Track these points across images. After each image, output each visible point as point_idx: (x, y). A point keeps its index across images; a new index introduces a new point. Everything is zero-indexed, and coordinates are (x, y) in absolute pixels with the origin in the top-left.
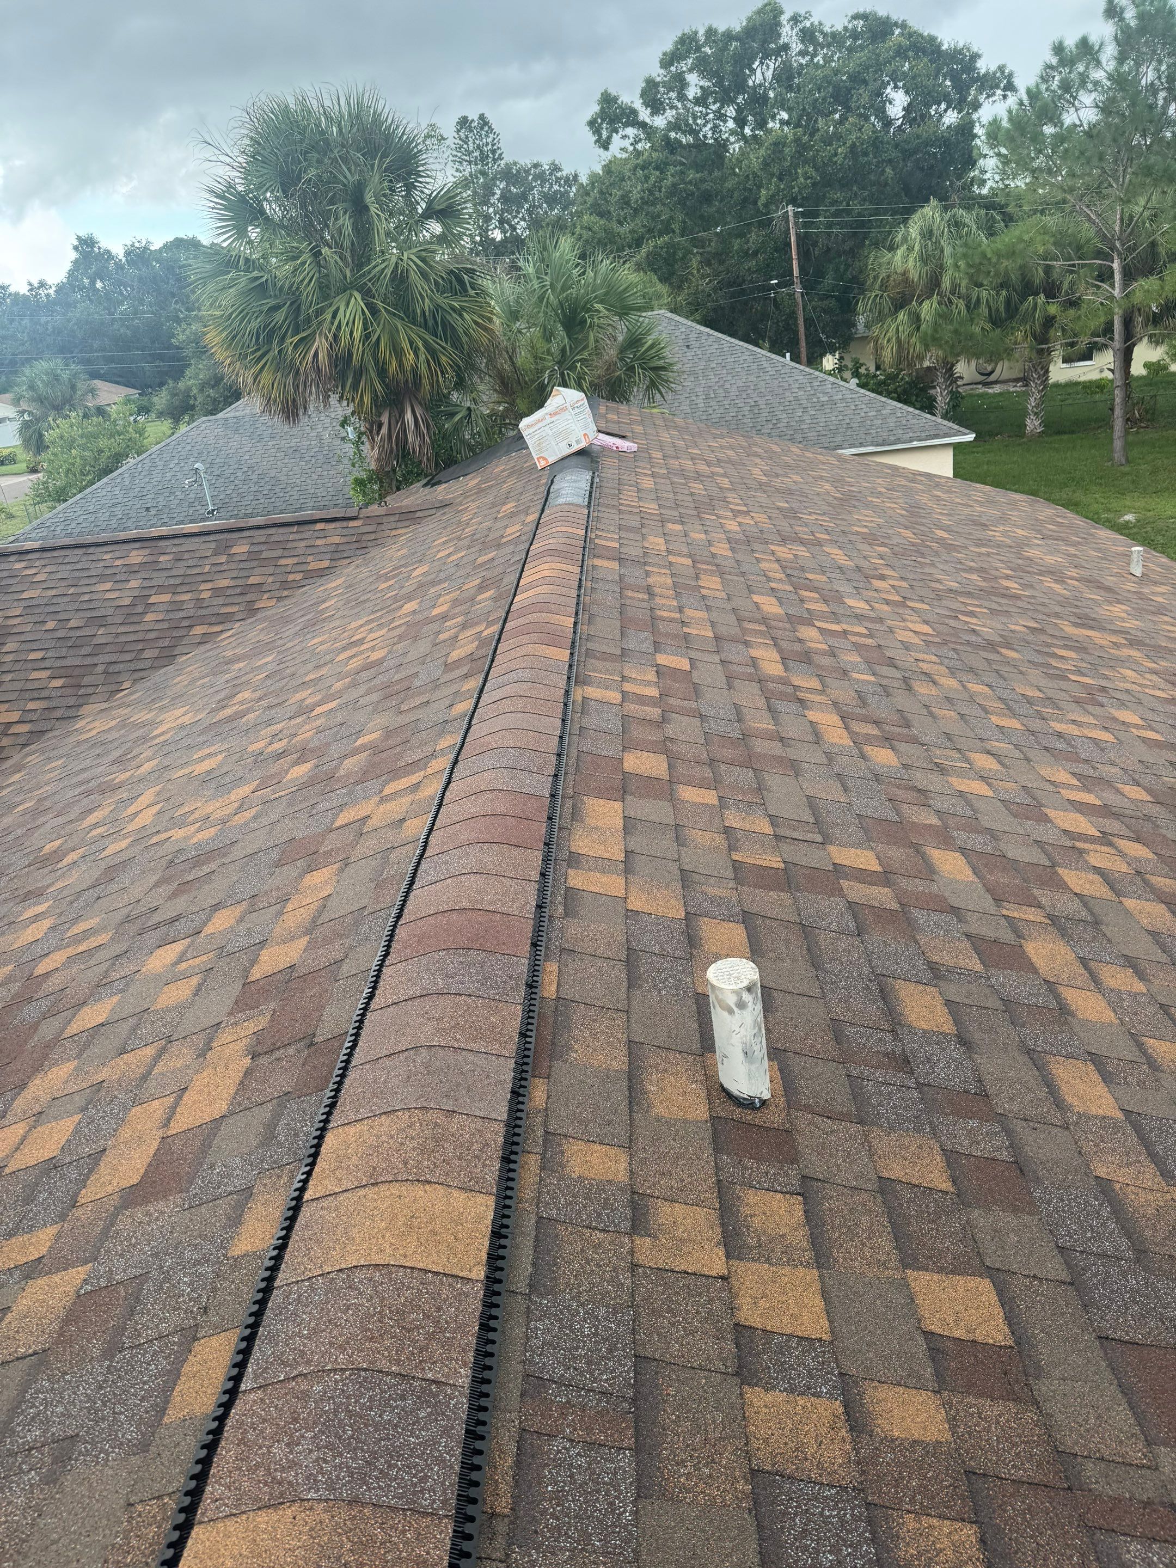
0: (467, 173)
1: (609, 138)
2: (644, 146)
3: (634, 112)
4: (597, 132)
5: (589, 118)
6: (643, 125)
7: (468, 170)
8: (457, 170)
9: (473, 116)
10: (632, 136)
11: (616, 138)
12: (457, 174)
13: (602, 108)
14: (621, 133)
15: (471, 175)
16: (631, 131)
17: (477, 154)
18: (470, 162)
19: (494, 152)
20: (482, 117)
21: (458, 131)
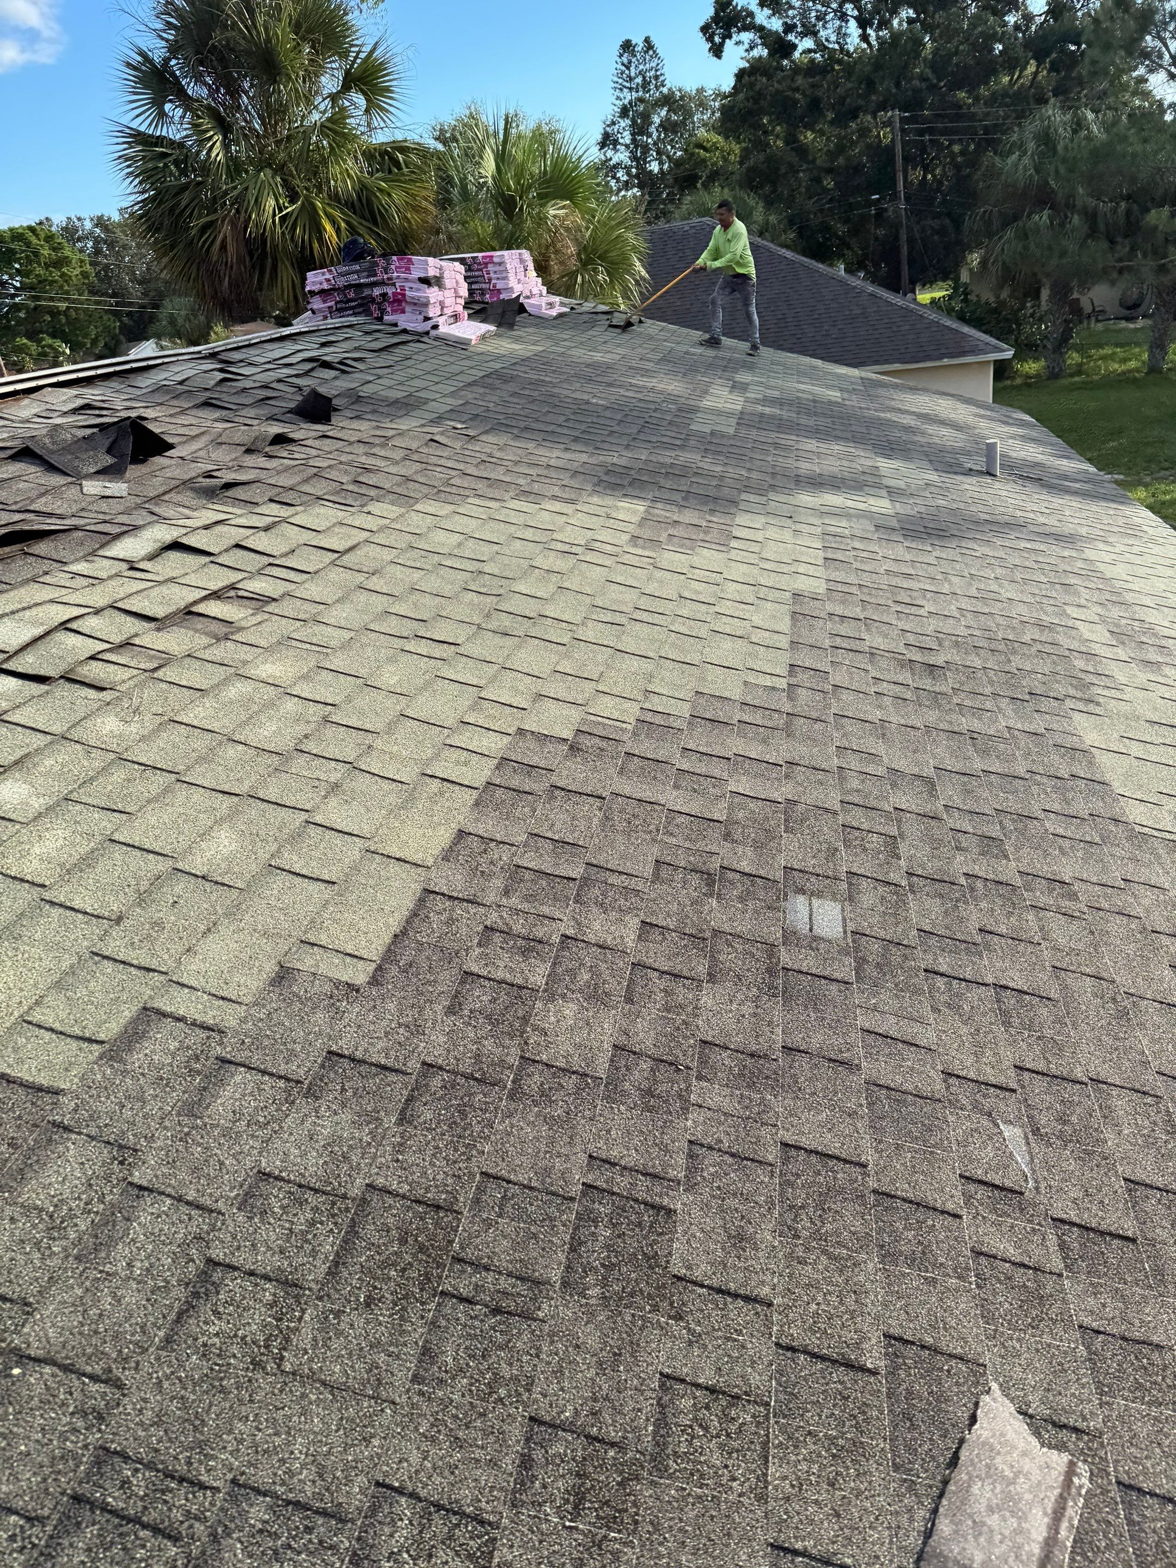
0: (626, 102)
1: (722, 44)
2: (761, 52)
3: (751, 14)
4: (710, 39)
5: (702, 24)
6: (761, 29)
7: (628, 96)
8: (618, 98)
9: (638, 41)
10: (747, 42)
11: (729, 44)
12: (618, 102)
13: (717, 13)
14: (735, 37)
15: (630, 103)
16: (746, 37)
17: (639, 80)
18: (631, 89)
19: (656, 77)
20: (647, 40)
21: (621, 56)
